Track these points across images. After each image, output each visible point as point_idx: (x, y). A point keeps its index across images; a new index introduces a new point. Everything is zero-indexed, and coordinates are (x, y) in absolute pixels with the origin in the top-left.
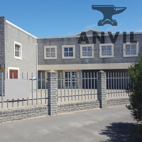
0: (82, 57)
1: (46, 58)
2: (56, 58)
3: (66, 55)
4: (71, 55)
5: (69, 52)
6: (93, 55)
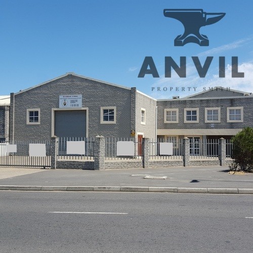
0: (207, 121)
1: (166, 122)
2: (177, 122)
3: (189, 119)
4: (195, 118)
5: (192, 116)
6: (219, 119)
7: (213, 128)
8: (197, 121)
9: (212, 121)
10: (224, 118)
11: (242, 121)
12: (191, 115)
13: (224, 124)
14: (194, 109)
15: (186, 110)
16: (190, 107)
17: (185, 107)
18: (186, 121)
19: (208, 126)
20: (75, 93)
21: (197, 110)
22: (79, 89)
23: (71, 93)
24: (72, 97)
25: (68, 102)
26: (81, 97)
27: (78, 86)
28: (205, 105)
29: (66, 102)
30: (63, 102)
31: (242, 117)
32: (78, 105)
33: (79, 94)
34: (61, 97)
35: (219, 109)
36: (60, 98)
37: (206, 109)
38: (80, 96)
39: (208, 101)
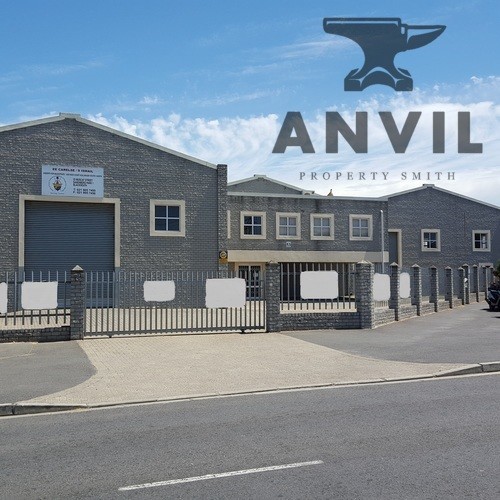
0: (279, 237)
6: (299, 233)
7: (288, 249)
8: (263, 236)
9: (288, 237)
10: (306, 233)
11: (332, 238)
12: (253, 225)
13: (306, 242)
14: (257, 214)
15: (244, 214)
16: (250, 210)
17: (242, 210)
18: (244, 236)
19: (281, 246)
20: (86, 163)
21: (263, 215)
22: (96, 154)
23: (73, 162)
24: (78, 172)
25: (67, 182)
26: (102, 174)
27: (92, 147)
28: (276, 207)
29: (61, 181)
30: (54, 181)
31: (332, 232)
32: (93, 192)
33: (95, 166)
34: (46, 168)
35: (298, 215)
36: (43, 171)
37: (278, 215)
38: (100, 171)
39: (280, 200)
